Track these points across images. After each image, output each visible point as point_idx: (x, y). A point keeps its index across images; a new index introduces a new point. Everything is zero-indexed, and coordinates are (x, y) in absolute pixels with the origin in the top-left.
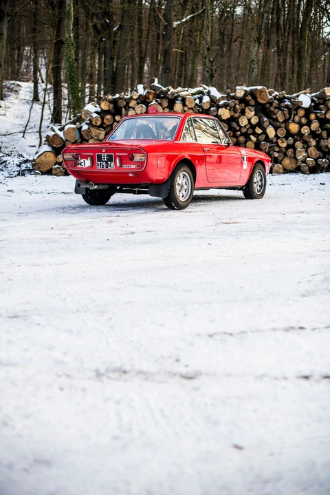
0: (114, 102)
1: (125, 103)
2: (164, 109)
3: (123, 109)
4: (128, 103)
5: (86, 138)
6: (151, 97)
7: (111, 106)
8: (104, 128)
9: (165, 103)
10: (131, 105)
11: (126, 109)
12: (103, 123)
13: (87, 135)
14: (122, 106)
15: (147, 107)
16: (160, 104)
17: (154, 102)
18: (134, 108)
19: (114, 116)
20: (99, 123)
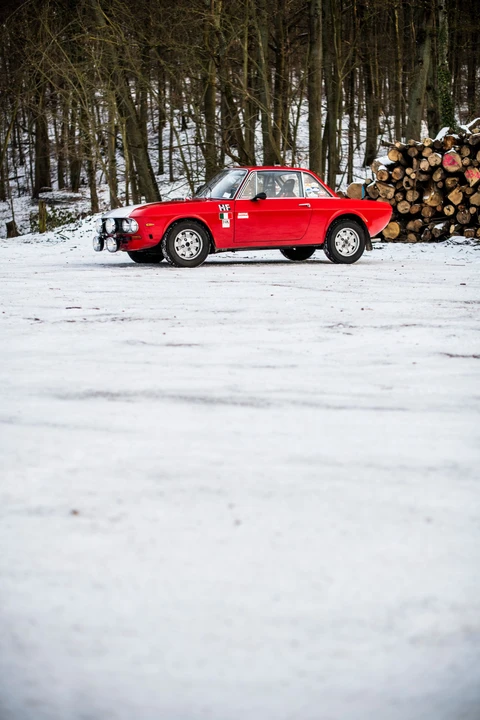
0: (403, 151)
1: (416, 152)
2: (462, 159)
3: (415, 160)
4: (420, 153)
5: (372, 196)
6: (449, 143)
7: (400, 155)
8: (395, 184)
9: (466, 152)
10: (424, 154)
11: (417, 160)
12: (390, 176)
13: (374, 193)
14: (413, 155)
15: (443, 155)
16: (459, 152)
17: (452, 150)
18: (427, 158)
19: (404, 168)
20: (385, 178)
